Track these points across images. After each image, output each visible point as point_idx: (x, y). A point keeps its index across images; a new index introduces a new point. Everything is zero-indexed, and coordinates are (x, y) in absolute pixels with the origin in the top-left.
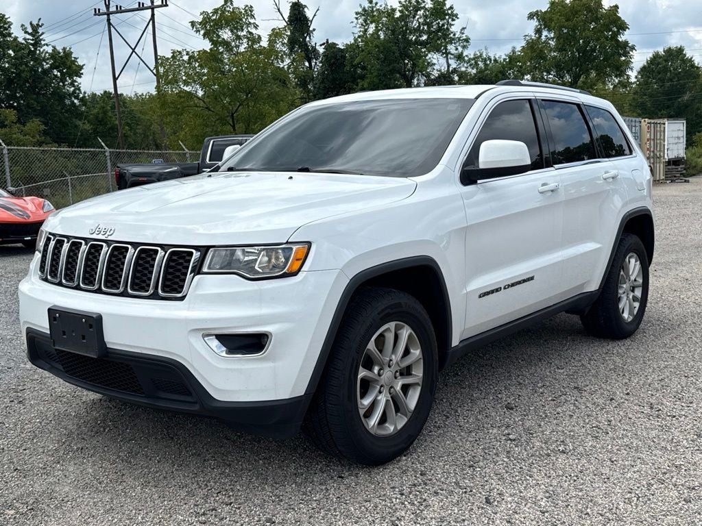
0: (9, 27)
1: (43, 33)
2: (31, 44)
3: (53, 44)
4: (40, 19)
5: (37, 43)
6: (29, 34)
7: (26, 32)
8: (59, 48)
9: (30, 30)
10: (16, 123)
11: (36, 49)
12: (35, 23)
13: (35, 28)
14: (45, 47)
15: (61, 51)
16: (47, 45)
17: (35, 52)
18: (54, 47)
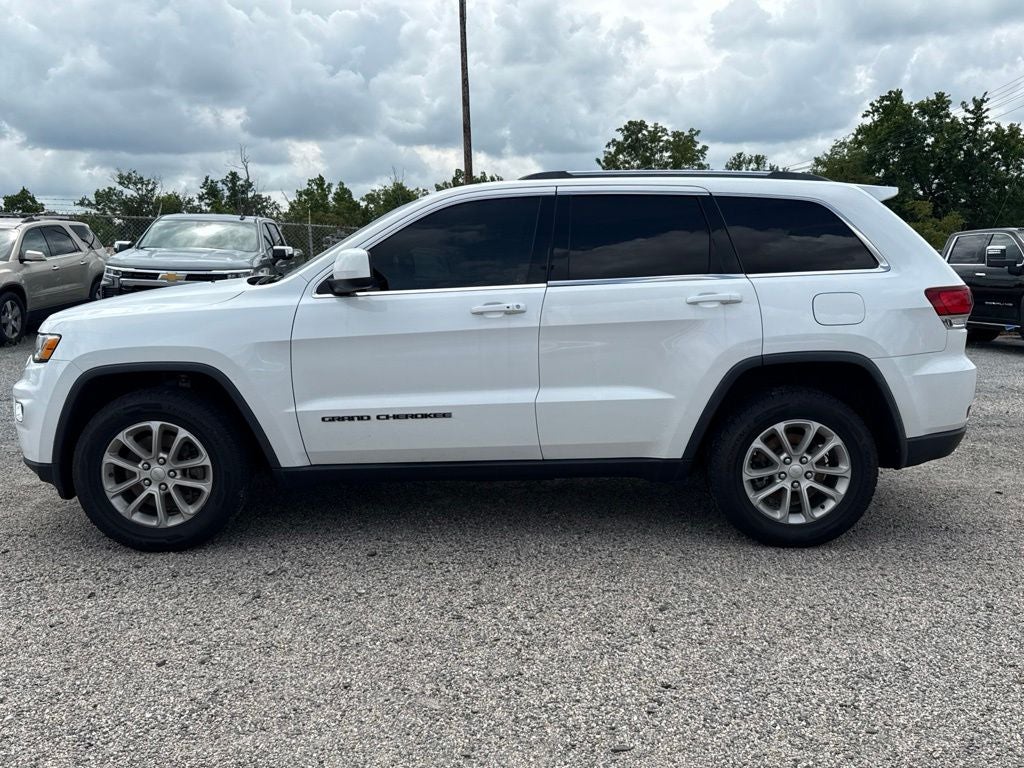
0: (947, 106)
1: (987, 110)
2: (971, 124)
3: (997, 122)
4: (986, 93)
5: (979, 121)
6: (970, 112)
7: (967, 110)
8: (1005, 126)
9: (971, 107)
10: (931, 217)
11: (976, 129)
12: (979, 98)
13: (979, 104)
14: (988, 126)
15: (1006, 128)
16: (990, 123)
17: (975, 132)
18: (998, 125)
